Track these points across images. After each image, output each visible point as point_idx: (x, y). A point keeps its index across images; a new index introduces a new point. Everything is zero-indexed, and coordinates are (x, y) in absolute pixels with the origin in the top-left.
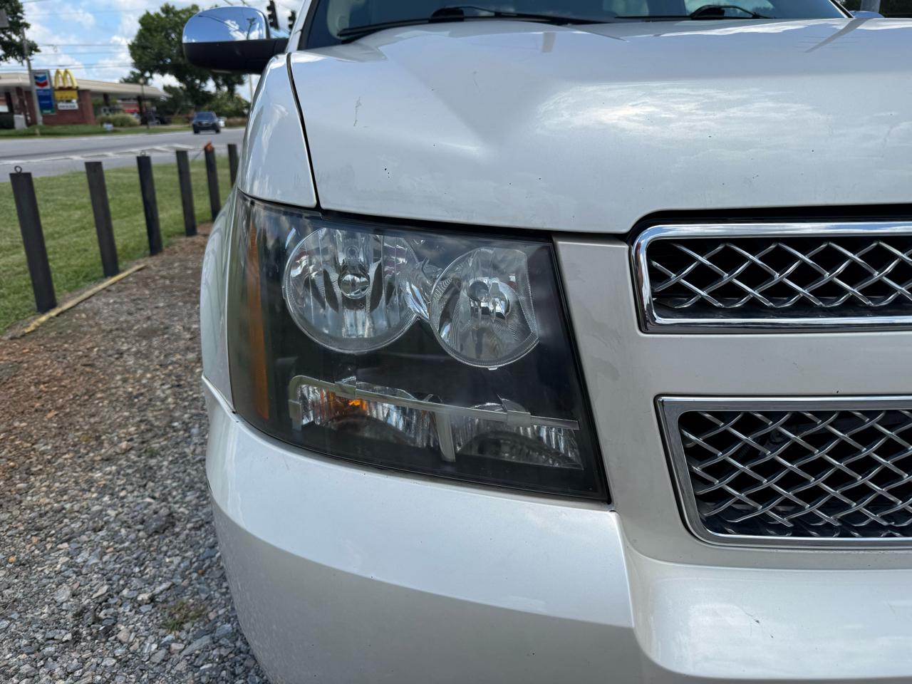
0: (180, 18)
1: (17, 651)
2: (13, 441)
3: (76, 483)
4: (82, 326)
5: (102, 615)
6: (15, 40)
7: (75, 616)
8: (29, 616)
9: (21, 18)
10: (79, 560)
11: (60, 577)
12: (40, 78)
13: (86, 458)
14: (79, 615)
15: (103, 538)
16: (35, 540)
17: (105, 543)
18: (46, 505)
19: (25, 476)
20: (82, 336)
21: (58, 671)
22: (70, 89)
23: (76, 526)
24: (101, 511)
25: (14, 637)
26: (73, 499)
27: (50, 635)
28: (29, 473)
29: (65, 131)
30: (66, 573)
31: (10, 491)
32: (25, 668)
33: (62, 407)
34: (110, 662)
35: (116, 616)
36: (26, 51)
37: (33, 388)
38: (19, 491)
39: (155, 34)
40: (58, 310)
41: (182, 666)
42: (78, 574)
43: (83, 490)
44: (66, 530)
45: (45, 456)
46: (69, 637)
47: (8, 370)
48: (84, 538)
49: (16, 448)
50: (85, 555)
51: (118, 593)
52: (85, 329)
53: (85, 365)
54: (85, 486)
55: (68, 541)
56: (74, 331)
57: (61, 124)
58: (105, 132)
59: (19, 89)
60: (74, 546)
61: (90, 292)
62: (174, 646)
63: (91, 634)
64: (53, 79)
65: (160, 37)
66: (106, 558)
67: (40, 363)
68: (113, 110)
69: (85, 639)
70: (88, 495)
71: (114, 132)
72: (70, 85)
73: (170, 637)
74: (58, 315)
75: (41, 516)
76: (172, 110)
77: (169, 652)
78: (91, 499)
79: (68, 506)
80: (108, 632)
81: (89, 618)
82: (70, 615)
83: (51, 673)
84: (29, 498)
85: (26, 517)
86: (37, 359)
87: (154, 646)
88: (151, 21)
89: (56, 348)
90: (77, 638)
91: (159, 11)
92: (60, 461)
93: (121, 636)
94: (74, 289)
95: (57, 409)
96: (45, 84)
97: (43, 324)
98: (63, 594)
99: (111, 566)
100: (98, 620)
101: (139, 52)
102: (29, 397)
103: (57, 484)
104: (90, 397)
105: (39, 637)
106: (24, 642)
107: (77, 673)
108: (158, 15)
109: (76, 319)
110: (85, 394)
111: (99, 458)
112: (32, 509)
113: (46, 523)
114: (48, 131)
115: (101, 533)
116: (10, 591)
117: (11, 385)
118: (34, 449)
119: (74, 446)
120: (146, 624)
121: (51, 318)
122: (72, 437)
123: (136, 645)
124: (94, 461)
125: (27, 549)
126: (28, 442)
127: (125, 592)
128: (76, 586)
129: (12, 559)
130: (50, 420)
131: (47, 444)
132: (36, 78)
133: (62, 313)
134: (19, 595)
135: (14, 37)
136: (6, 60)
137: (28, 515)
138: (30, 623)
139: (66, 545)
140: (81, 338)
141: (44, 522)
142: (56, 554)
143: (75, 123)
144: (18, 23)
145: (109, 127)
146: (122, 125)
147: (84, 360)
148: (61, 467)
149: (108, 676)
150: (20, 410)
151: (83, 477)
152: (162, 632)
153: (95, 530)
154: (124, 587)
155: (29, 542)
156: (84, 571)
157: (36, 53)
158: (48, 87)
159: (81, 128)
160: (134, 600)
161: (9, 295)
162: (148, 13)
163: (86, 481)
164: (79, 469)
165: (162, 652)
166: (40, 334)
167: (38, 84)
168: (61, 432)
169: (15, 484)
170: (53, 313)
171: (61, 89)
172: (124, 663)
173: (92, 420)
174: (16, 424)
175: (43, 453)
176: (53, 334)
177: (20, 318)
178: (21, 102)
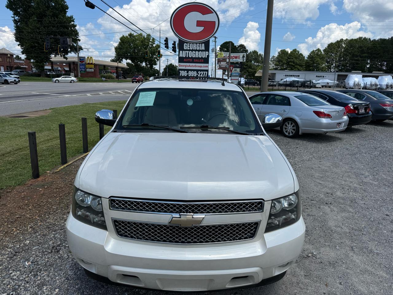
0: (135, 38)
1: (39, 252)
2: (47, 205)
3: (60, 218)
4: (72, 171)
5: (57, 248)
6: (74, 45)
7: (52, 247)
8: (43, 246)
9: (78, 38)
10: (56, 236)
11: (51, 239)
12: (82, 59)
13: (64, 212)
14: (53, 247)
15: (62, 232)
16: (48, 230)
17: (62, 233)
18: (52, 222)
19: (48, 214)
20: (71, 174)
21: (47, 257)
22: (92, 64)
23: (57, 228)
24: (64, 225)
25: (39, 250)
26: (58, 222)
27: (46, 250)
28: (50, 214)
29: (88, 80)
30: (52, 239)
31: (44, 218)
32: (40, 256)
33: (61, 196)
34: (57, 257)
35: (60, 249)
36: (78, 50)
37: (55, 190)
38: (46, 218)
39: (125, 44)
40: (67, 164)
41: (70, 260)
42: (55, 239)
43: (61, 220)
44: (55, 229)
45: (54, 210)
46: (50, 251)
47: (50, 184)
48: (58, 231)
49: (48, 206)
50: (57, 235)
51: (62, 244)
52: (73, 172)
53: (70, 184)
54: (61, 219)
55: (54, 231)
56: (70, 172)
57: (87, 77)
58: (102, 81)
59: (74, 63)
60: (55, 233)
61: (77, 159)
62: (70, 256)
63: (54, 251)
64: (86, 59)
65: (127, 45)
66: (62, 236)
67: (59, 182)
68: (107, 72)
69: (53, 252)
70: (62, 221)
71: (106, 81)
72: (92, 62)
73: (70, 254)
74: (66, 166)
75: (50, 225)
76: (129, 72)
77: (69, 257)
78: (62, 222)
79: (56, 223)
80: (58, 251)
81: (55, 248)
82: (51, 247)
83: (45, 257)
84: (48, 220)
85: (47, 225)
86: (58, 181)
87: (66, 255)
88: (124, 39)
89: (63, 178)
90: (52, 252)
91: (128, 35)
92: (57, 211)
93: (60, 253)
94: (73, 156)
95: (60, 197)
96: (83, 62)
97: (62, 169)
98: (51, 243)
99: (62, 238)
100: (57, 249)
101: (119, 50)
102: (54, 193)
103: (55, 218)
104: (69, 194)
105: (44, 250)
106: (41, 251)
107: (50, 258)
108: (127, 37)
109: (72, 168)
110: (68, 193)
111: (66, 212)
112: (48, 223)
113: (51, 227)
114: (82, 80)
115: (62, 231)
116: (40, 241)
117: (50, 188)
118: (52, 208)
119: (62, 208)
120: (66, 251)
121: (65, 167)
122: (62, 205)
123: (63, 255)
124: (65, 213)
125: (45, 232)
126: (51, 205)
127: (64, 244)
128: (54, 241)
129: (42, 234)
130: (57, 200)
131: (55, 207)
132: (80, 59)
133: (68, 165)
134: (42, 242)
135: (74, 44)
136: (71, 53)
137: (47, 224)
138: (43, 248)
139: (54, 232)
140: (71, 175)
141: (50, 226)
142: (51, 234)
143: (92, 77)
144: (76, 39)
145: (104, 79)
146: (109, 79)
147: (70, 183)
148: (57, 213)
149: (56, 259)
150: (51, 196)
151: (61, 216)
152: (69, 253)
153: (61, 230)
154: (64, 243)
155: (46, 230)
156: (56, 238)
157: (81, 51)
158: (84, 63)
159: (94, 79)
160: (65, 246)
161: (55, 156)
162: (123, 36)
163: (62, 218)
164: (61, 214)
165: (67, 257)
166: (60, 172)
167: (80, 62)
168: (59, 204)
169: (46, 216)
170: (65, 166)
171: (89, 64)
172: (59, 258)
173: (68, 201)
174: (49, 200)
175: (54, 209)
176: (64, 173)
177: (56, 166)
178: (74, 67)
